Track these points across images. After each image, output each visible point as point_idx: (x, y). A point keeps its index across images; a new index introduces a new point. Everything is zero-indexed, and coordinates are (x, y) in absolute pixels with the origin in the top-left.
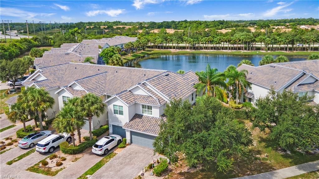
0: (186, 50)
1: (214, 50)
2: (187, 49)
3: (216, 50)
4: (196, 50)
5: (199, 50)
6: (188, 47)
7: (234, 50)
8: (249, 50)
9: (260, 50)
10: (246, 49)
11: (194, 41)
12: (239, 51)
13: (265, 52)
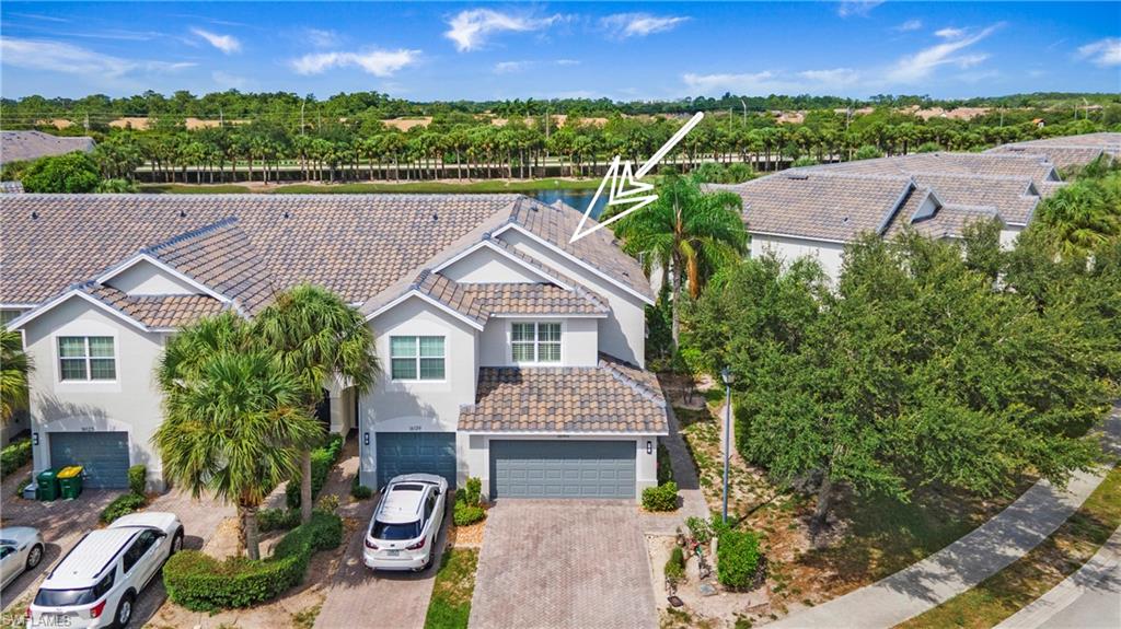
0: (304, 183)
1: (411, 182)
2: (311, 179)
3: (417, 182)
4: (344, 182)
5: (357, 180)
6: (311, 172)
7: (479, 177)
8: (526, 176)
9: (559, 176)
10: (516, 173)
11: (336, 150)
12: (494, 180)
13: (575, 180)
